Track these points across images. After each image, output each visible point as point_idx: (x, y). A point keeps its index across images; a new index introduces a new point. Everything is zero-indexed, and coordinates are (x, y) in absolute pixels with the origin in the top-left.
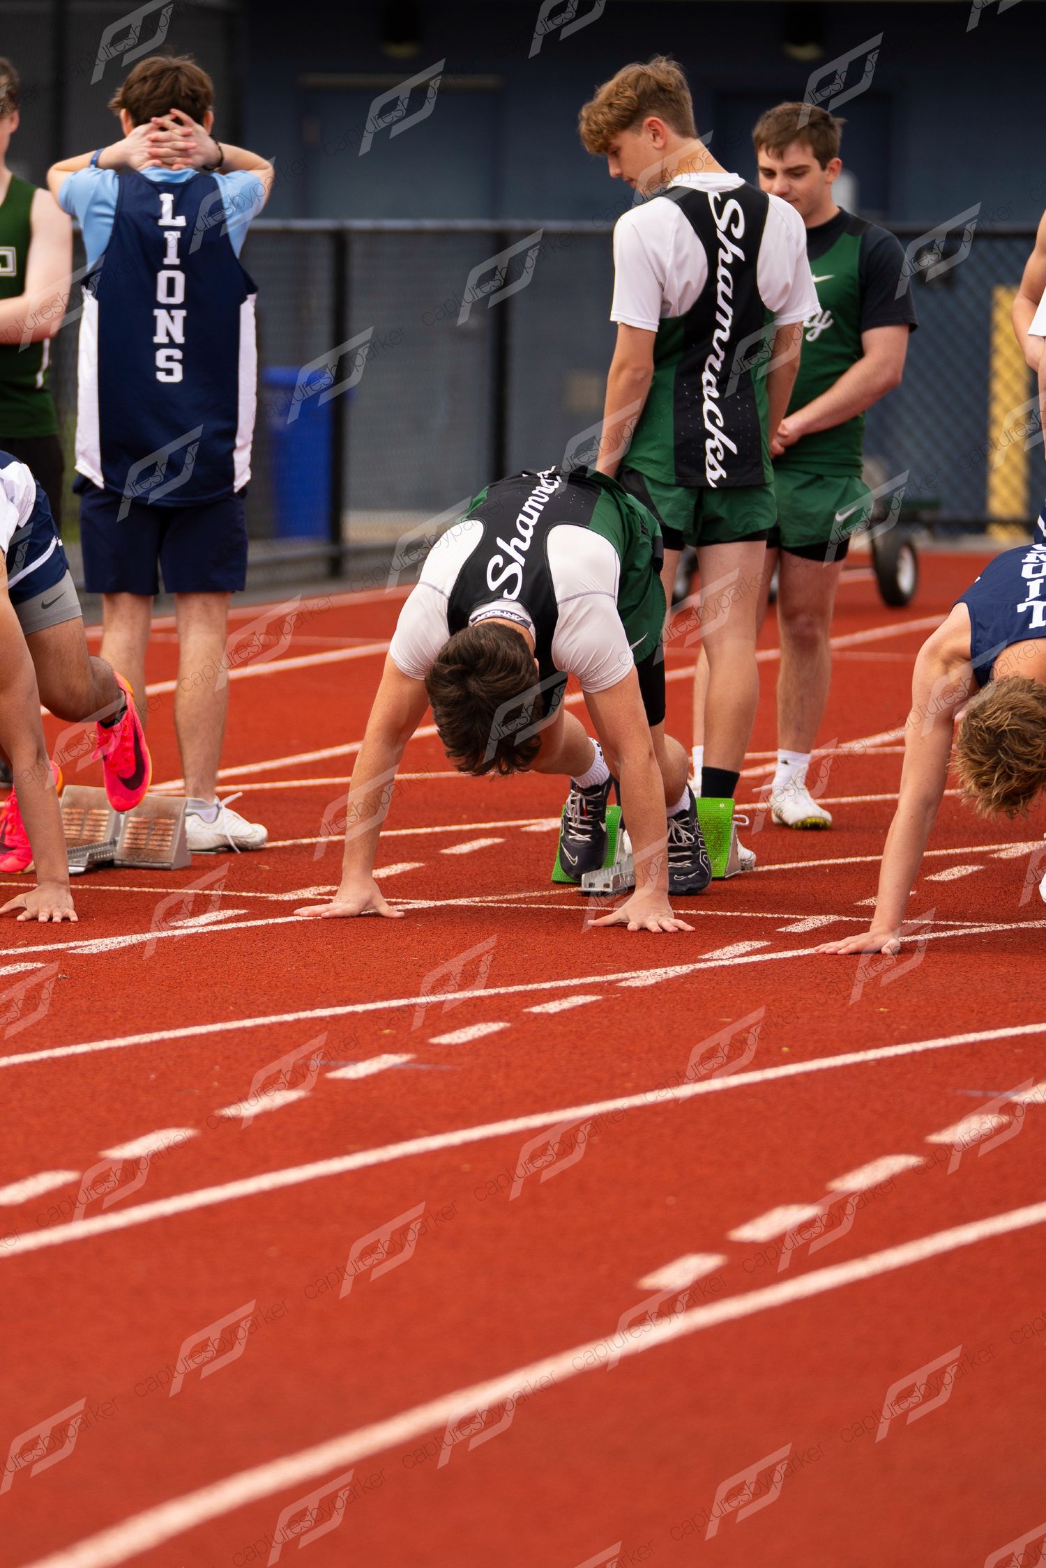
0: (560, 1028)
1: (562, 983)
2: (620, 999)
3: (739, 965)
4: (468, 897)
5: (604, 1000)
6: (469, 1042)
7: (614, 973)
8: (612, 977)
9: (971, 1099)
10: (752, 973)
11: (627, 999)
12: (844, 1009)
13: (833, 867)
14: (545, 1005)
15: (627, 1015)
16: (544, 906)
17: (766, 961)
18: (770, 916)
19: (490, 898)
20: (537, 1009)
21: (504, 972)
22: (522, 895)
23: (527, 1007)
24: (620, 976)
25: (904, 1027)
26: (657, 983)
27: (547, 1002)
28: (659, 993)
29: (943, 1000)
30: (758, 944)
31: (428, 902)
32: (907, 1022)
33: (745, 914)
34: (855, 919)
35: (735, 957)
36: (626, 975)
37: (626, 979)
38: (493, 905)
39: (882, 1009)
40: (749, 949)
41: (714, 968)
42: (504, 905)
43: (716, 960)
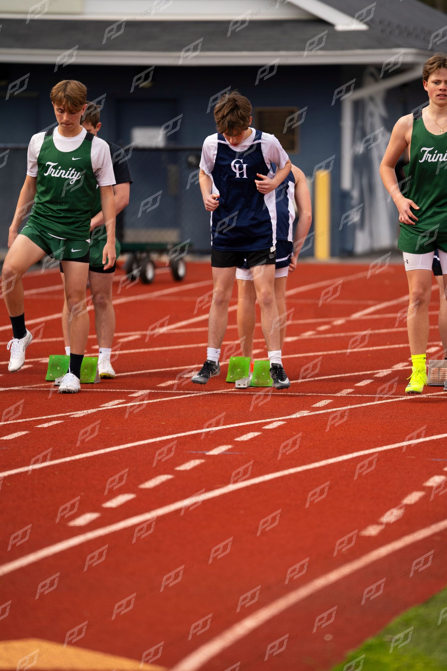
0: (48, 433)
1: (49, 417)
2: (70, 422)
3: (114, 408)
4: (18, 386)
5: (64, 422)
6: (14, 439)
7: (69, 413)
8: (68, 414)
9: (191, 454)
10: (119, 411)
11: (73, 422)
12: (150, 423)
13: (150, 373)
14: (43, 425)
15: (72, 427)
16: (45, 389)
17: (123, 407)
18: (126, 391)
19: (26, 387)
20: (40, 426)
21: (29, 413)
22: (38, 385)
23: (36, 425)
24: (71, 413)
25: (170, 429)
26: (84, 416)
27: (43, 424)
28: (84, 419)
29: (185, 419)
30: (121, 401)
31: (3, 388)
32: (171, 427)
33: (117, 390)
34: (156, 391)
35: (113, 405)
36: (73, 413)
37: (73, 414)
38: (27, 389)
39: (163, 423)
40: (118, 403)
41: (105, 410)
42: (31, 389)
43: (106, 407)
